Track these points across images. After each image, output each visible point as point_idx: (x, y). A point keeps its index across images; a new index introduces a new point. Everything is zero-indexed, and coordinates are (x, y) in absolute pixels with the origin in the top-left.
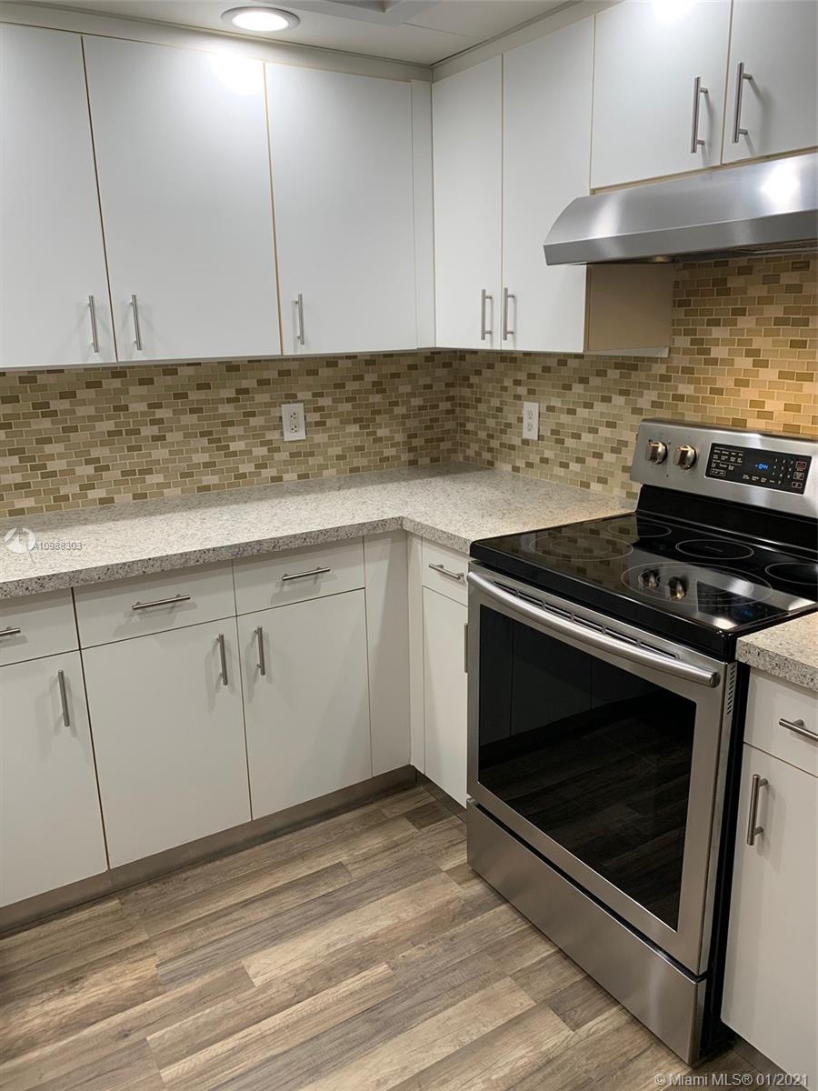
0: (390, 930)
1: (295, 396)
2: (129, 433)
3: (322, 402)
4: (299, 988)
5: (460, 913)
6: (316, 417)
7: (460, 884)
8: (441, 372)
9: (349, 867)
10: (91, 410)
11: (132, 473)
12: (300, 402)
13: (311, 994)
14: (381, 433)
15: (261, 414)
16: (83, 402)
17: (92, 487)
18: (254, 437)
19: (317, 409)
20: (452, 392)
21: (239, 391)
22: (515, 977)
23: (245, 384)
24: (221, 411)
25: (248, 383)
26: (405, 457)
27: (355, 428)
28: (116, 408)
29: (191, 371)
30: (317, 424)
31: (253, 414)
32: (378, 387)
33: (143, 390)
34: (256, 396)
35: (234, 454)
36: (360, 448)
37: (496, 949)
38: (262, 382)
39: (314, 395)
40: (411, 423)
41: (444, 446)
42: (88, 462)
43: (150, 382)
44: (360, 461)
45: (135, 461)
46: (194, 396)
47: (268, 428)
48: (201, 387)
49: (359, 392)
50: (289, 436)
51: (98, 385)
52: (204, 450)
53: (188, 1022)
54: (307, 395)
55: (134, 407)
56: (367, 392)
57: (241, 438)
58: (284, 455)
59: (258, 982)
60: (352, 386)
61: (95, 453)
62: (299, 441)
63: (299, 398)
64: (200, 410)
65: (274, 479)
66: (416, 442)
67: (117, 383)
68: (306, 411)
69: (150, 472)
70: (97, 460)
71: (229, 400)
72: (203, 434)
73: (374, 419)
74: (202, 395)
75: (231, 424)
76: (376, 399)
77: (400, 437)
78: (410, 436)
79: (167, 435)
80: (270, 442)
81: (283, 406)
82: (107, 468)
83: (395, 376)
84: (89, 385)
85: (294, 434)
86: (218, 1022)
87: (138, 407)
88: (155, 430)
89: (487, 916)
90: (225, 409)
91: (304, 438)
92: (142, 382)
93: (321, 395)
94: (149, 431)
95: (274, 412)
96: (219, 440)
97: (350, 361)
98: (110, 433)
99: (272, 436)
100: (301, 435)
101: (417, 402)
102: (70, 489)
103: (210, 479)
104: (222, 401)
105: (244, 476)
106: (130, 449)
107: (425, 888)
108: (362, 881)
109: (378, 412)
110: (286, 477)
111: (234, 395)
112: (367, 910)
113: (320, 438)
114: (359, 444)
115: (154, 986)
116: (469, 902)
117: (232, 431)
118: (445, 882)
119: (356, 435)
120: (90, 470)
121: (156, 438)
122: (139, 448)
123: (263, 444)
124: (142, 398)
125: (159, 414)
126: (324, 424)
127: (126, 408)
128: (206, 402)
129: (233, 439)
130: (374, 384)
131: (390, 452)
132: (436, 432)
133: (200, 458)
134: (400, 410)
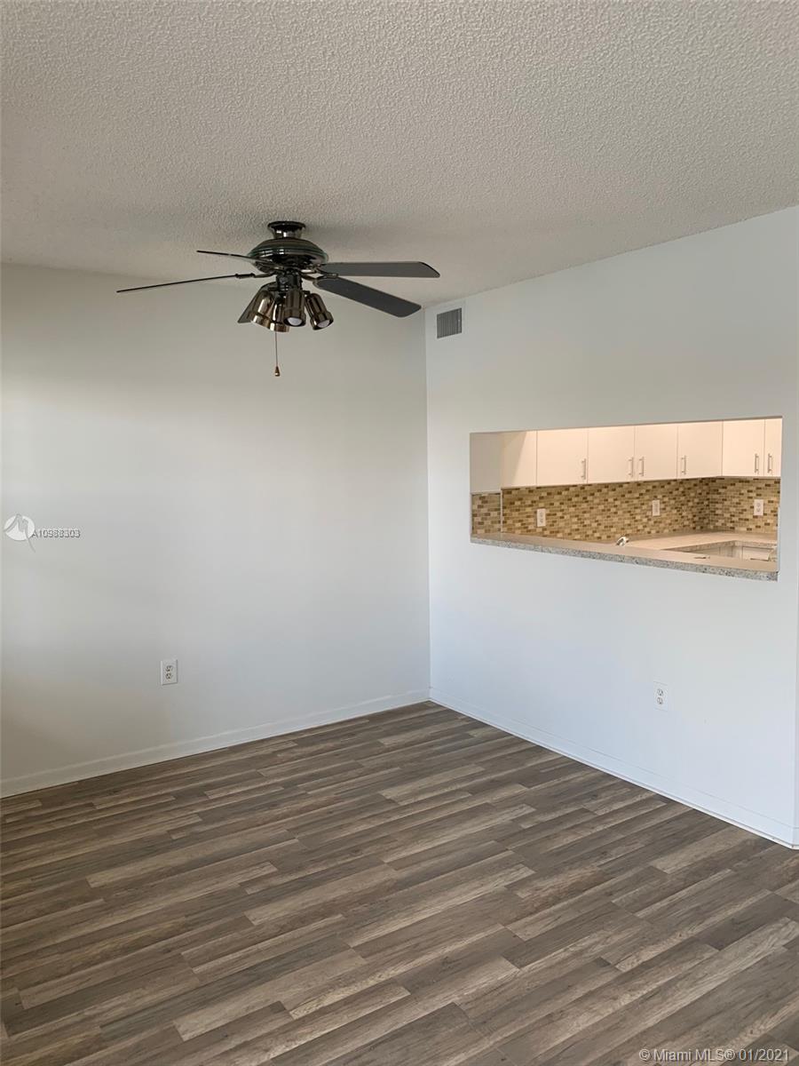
1: (657, 497)
2: (608, 510)
3: (665, 500)
6: (663, 506)
8: (705, 487)
12: (659, 499)
14: (684, 514)
15: (646, 504)
18: (643, 514)
19: (664, 503)
20: (709, 496)
21: (640, 494)
24: (634, 503)
25: (643, 491)
26: (692, 525)
27: (675, 511)
30: (664, 509)
31: (643, 504)
32: (684, 494)
34: (645, 497)
35: (637, 521)
36: (677, 521)
38: (647, 491)
39: (663, 496)
40: (695, 510)
41: (706, 521)
44: (676, 527)
45: (608, 522)
47: (648, 510)
49: (677, 496)
50: (654, 514)
52: (628, 519)
54: (660, 496)
56: (680, 496)
57: (639, 514)
58: (652, 522)
60: (675, 493)
62: (657, 516)
65: (649, 532)
66: (696, 519)
68: (660, 503)
70: (598, 521)
71: (638, 498)
73: (682, 508)
75: (637, 508)
76: (683, 498)
77: (690, 517)
78: (694, 516)
79: (618, 512)
80: (648, 516)
81: (653, 501)
83: (689, 489)
85: (656, 513)
87: (611, 500)
88: (615, 510)
90: (636, 501)
93: (665, 497)
94: (613, 510)
95: (650, 504)
96: (633, 515)
98: (602, 510)
99: (649, 513)
100: (658, 514)
101: (696, 500)
103: (630, 531)
104: (634, 498)
105: (640, 530)
109: (683, 505)
110: (652, 531)
111: (639, 496)
113: (664, 515)
114: (676, 518)
119: (676, 514)
121: (615, 513)
123: (646, 517)
126: (666, 509)
128: (630, 498)
130: (682, 492)
131: (686, 523)
132: (702, 515)
133: (627, 522)
134: (690, 504)
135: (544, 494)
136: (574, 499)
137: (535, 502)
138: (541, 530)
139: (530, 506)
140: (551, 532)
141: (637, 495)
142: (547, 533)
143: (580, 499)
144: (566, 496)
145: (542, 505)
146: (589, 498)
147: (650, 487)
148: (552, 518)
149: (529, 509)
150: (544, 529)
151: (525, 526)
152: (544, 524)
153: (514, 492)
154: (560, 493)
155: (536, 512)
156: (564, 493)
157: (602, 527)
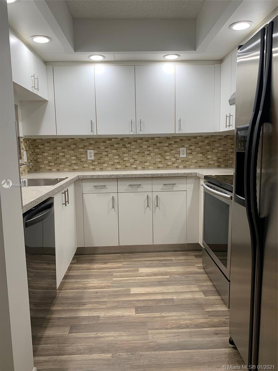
0: (174, 272)
1: (184, 146)
2: (142, 153)
3: (191, 148)
4: (147, 275)
5: (194, 273)
6: (190, 151)
7: (198, 269)
8: (229, 141)
9: (173, 260)
10: (134, 147)
11: (142, 162)
12: (185, 147)
13: (150, 276)
14: (208, 157)
15: (175, 150)
16: (133, 145)
17: (133, 164)
18: (172, 156)
19: (190, 149)
21: (169, 144)
22: (198, 286)
23: (171, 142)
24: (164, 149)
25: (172, 142)
26: (216, 164)
27: (201, 155)
28: (140, 147)
29: (158, 139)
30: (190, 153)
31: (172, 150)
32: (209, 144)
33: (146, 143)
34: (174, 145)
35: (167, 159)
36: (202, 161)
37: (197, 281)
38: (175, 142)
39: (189, 146)
40: (219, 155)
41: (230, 162)
42: (133, 159)
43: (148, 141)
44: (202, 164)
45: (143, 159)
46: (158, 145)
47: (176, 154)
48: (160, 143)
49: (203, 145)
50: (181, 156)
51: (137, 141)
52: (159, 158)
53: (123, 274)
54: (188, 146)
55: (144, 147)
56: (205, 145)
57: (169, 156)
58: (180, 161)
59: (140, 272)
60: (200, 144)
61: (134, 157)
62: (184, 157)
63: (185, 146)
64: (159, 148)
65: (176, 167)
66: (220, 160)
67: (140, 141)
68: (187, 150)
69: (146, 162)
70: (135, 158)
71: (167, 146)
72: (159, 154)
73: (207, 153)
74: (160, 145)
75: (167, 152)
76: (208, 147)
77: (215, 158)
78: (218, 158)
79: (151, 154)
80: (176, 157)
81: (181, 148)
82: (137, 160)
83: (214, 141)
84: (134, 141)
85: (183, 155)
86: (128, 275)
87: (145, 147)
88: (148, 152)
89: (200, 275)
90: (165, 148)
91: (186, 157)
92: (146, 141)
93: (191, 146)
94: (147, 152)
95: (178, 150)
96: (163, 156)
97: (200, 137)
98: (138, 153)
99: (177, 156)
100: (185, 156)
101: (221, 149)
102: (128, 164)
103: (161, 166)
104: (165, 146)
105: (169, 165)
106: (142, 156)
107: (188, 268)
108: (174, 263)
109: (209, 151)
110: (180, 167)
111: (168, 145)
112: (171, 268)
113: (190, 157)
114: (202, 159)
115: (120, 267)
116: (197, 272)
117: (166, 154)
118: (195, 268)
119: (201, 157)
120: (133, 160)
121: (148, 154)
122: (144, 156)
123: (174, 158)
124: (146, 145)
125: (150, 149)
126: (192, 153)
127: (142, 147)
128: (161, 146)
129: (167, 156)
130: (207, 143)
131: (212, 162)
132: (227, 158)
133: (158, 160)
134: (215, 151)
135: (93, 142)
136: (116, 146)
137: (86, 146)
138: (91, 161)
139: (82, 148)
140: (98, 163)
141: (167, 144)
142: (94, 163)
143: (121, 145)
144: (109, 143)
145: (90, 148)
146: (128, 145)
147: (179, 140)
148: (98, 156)
149: (81, 150)
150: (93, 161)
151: (78, 159)
152: (93, 158)
153: (70, 140)
154: (104, 142)
155: (87, 152)
156: (108, 142)
157: (138, 162)
